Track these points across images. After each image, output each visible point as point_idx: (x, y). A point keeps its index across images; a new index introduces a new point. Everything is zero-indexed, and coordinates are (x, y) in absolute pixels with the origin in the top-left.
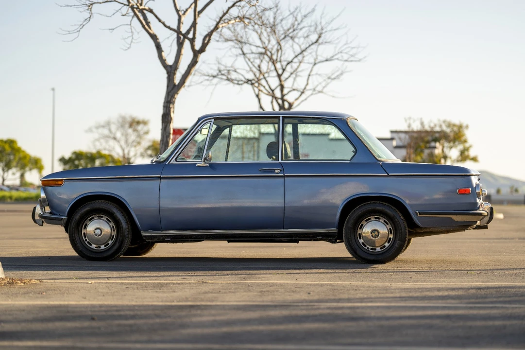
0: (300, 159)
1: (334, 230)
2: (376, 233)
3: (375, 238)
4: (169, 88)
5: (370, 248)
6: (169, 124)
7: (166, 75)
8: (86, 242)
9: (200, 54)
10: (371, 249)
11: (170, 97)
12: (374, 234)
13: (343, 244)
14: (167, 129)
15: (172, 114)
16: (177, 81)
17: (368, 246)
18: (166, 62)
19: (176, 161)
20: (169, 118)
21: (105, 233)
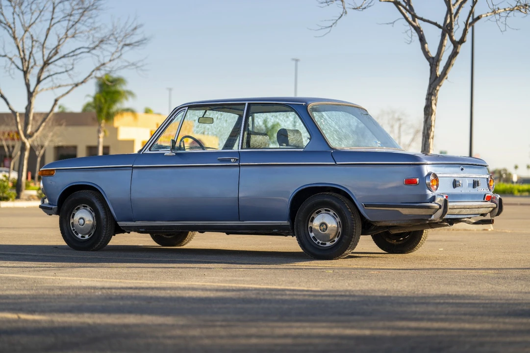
0: (251, 147)
1: (285, 223)
2: (325, 226)
3: (324, 231)
4: (431, 80)
5: (320, 242)
6: (430, 116)
7: (429, 68)
8: (74, 232)
9: (461, 44)
10: (321, 244)
11: (431, 89)
12: (322, 228)
13: (295, 237)
14: (428, 121)
15: (434, 106)
16: (439, 72)
17: (318, 241)
18: (429, 54)
19: (150, 151)
20: (430, 110)
21: (87, 222)
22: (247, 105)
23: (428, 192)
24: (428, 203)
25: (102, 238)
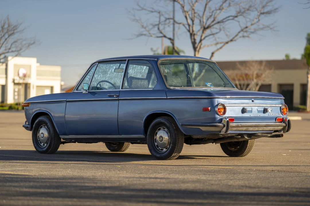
1: (142, 136)
2: (161, 139)
3: (161, 142)
8: (39, 142)
10: (161, 149)
17: (159, 148)
19: (77, 90)
21: (45, 136)
22: (127, 60)
23: (217, 116)
24: (216, 123)
25: (52, 146)
